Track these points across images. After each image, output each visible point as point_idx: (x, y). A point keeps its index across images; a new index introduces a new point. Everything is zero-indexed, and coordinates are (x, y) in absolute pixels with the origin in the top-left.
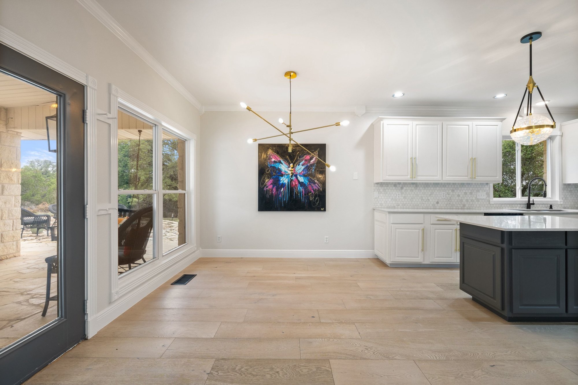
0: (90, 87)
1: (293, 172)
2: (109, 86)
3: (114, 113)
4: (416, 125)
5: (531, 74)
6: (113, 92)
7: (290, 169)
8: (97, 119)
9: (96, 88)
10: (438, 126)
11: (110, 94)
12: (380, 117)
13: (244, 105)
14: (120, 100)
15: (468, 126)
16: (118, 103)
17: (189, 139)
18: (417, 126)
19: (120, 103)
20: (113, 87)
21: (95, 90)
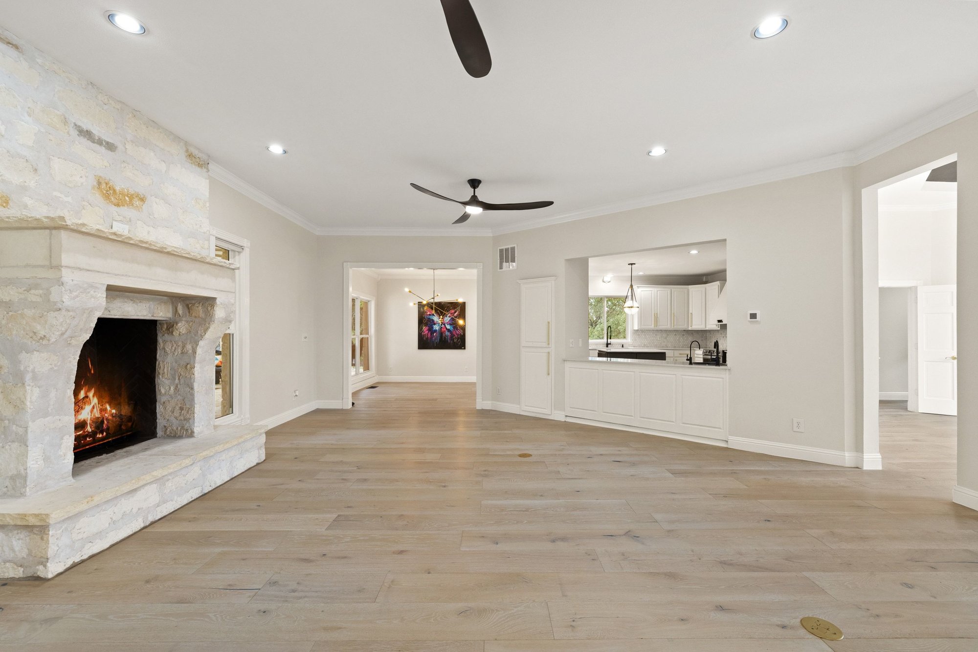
1: (442, 321)
7: (440, 319)
17: (371, 301)
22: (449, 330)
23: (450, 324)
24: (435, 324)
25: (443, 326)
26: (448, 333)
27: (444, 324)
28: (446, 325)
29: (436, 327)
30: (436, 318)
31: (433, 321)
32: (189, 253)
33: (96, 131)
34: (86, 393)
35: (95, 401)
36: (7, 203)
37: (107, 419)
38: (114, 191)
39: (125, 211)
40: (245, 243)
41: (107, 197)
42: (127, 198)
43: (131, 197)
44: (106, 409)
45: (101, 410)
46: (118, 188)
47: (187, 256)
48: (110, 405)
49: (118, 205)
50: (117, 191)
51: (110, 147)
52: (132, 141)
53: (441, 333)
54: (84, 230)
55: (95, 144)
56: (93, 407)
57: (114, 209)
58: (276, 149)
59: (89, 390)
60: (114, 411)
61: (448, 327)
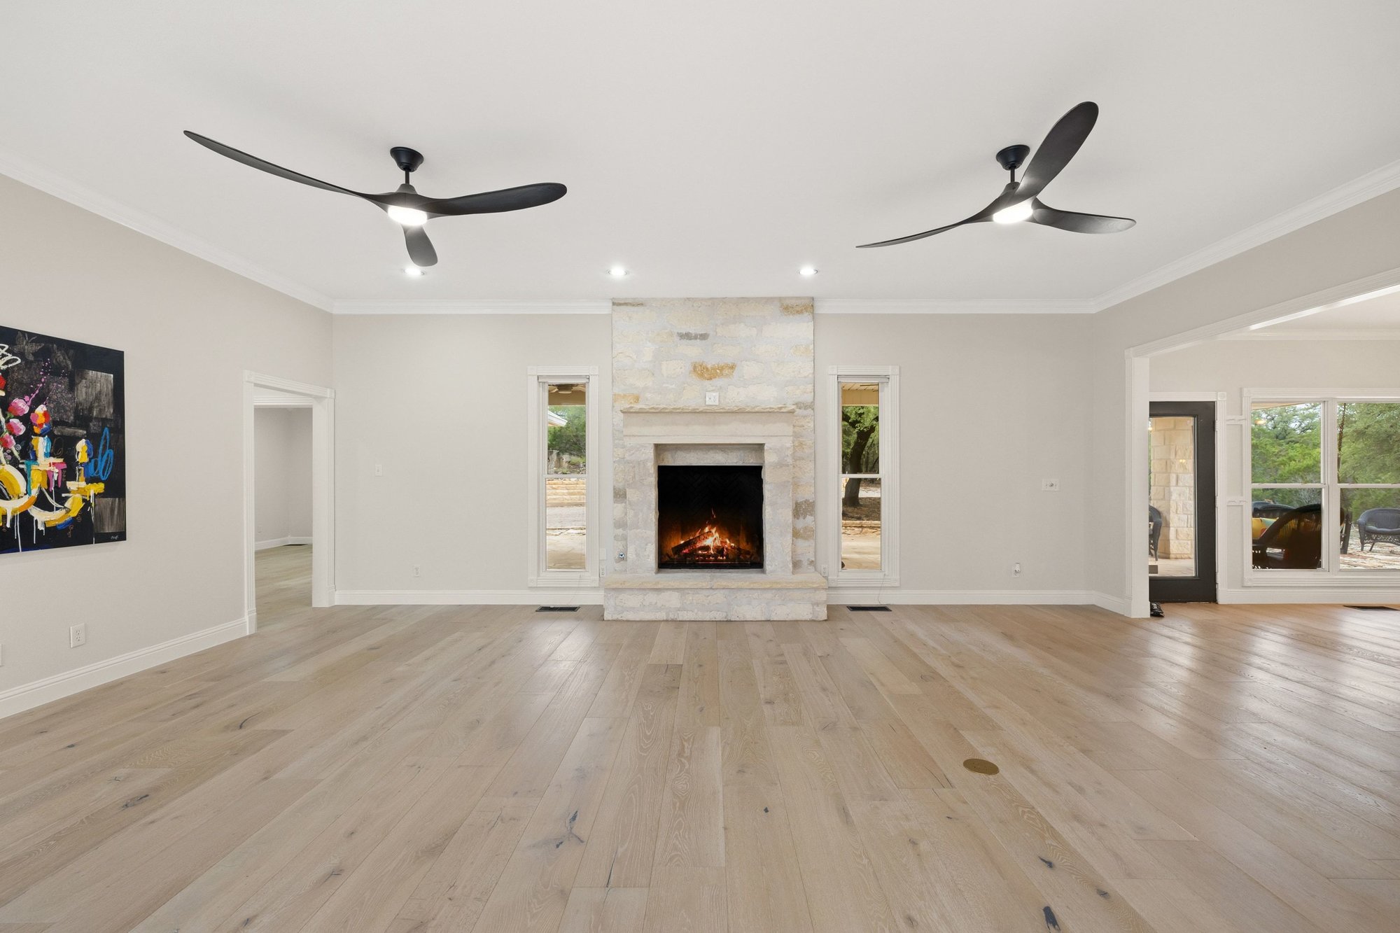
0: (1219, 401)
3: (1246, 414)
6: (1245, 394)
8: (1227, 425)
20: (1245, 390)
32: (723, 409)
33: (692, 331)
34: (710, 529)
35: (717, 535)
36: (638, 400)
37: (727, 549)
38: (707, 369)
39: (718, 382)
40: (890, 370)
41: (701, 376)
42: (718, 371)
43: (722, 369)
44: (726, 542)
45: (722, 542)
46: (709, 366)
47: (722, 411)
48: (729, 540)
49: (711, 379)
50: (710, 369)
51: (704, 337)
52: (722, 324)
54: (631, 411)
55: (693, 340)
56: (715, 539)
57: (707, 383)
58: (807, 271)
59: (712, 528)
60: (733, 545)
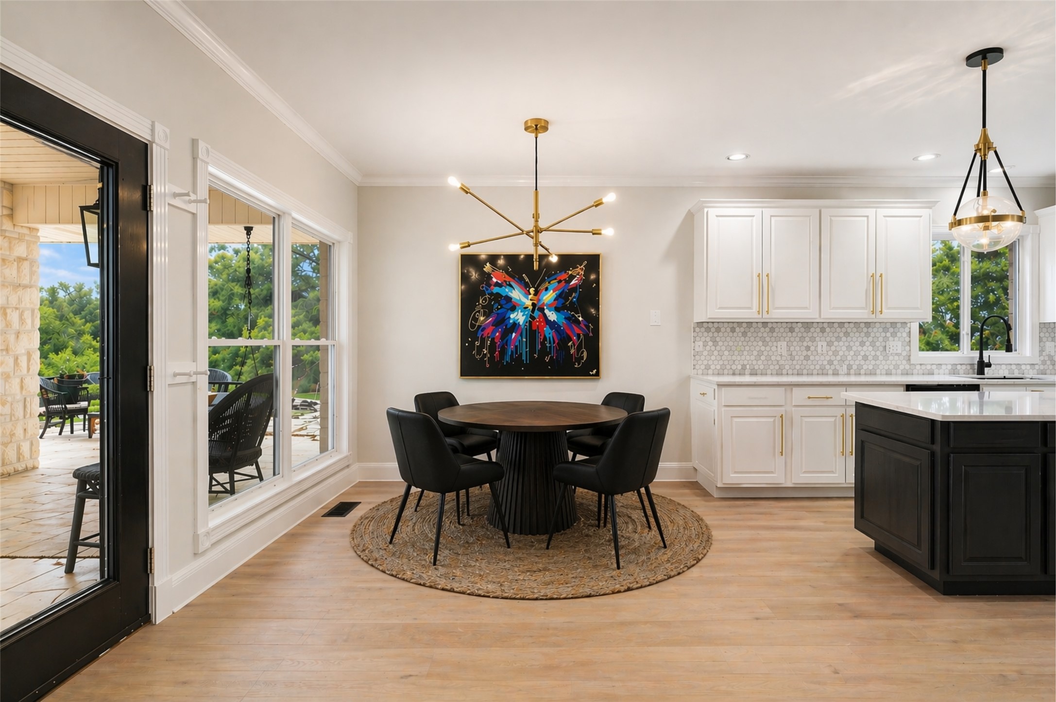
0: (157, 145)
1: (535, 302)
2: (194, 143)
3: (203, 192)
4: (771, 216)
5: (984, 126)
6: (202, 154)
7: (530, 297)
8: (169, 204)
9: (167, 146)
10: (811, 217)
11: (195, 159)
12: (701, 199)
13: (454, 182)
14: (212, 169)
15: (866, 218)
16: (208, 174)
17: (339, 242)
18: (772, 218)
19: (210, 174)
20: (202, 145)
21: (165, 149)
22: (552, 325)
23: (557, 310)
24: (513, 309)
25: (537, 314)
26: (548, 331)
27: (541, 310)
28: (546, 311)
29: (519, 317)
30: (516, 294)
31: (509, 299)
53: (532, 332)
61: (552, 316)
